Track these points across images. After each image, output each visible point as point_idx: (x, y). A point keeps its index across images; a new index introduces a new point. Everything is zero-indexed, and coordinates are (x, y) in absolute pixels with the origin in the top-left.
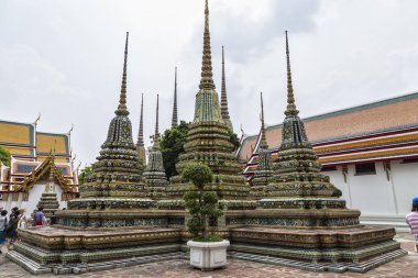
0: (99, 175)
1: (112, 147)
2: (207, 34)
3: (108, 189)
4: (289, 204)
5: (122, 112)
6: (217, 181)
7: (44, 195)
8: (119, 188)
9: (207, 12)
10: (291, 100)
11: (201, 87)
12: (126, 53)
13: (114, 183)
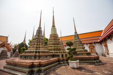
0: (36, 43)
1: (38, 36)
2: (53, 16)
3: (39, 47)
4: (81, 51)
5: (40, 28)
6: (56, 47)
7: (3, 51)
8: (42, 47)
9: (53, 12)
10: (75, 30)
11: (52, 27)
12: (41, 14)
13: (41, 46)
